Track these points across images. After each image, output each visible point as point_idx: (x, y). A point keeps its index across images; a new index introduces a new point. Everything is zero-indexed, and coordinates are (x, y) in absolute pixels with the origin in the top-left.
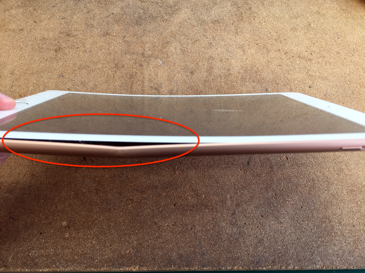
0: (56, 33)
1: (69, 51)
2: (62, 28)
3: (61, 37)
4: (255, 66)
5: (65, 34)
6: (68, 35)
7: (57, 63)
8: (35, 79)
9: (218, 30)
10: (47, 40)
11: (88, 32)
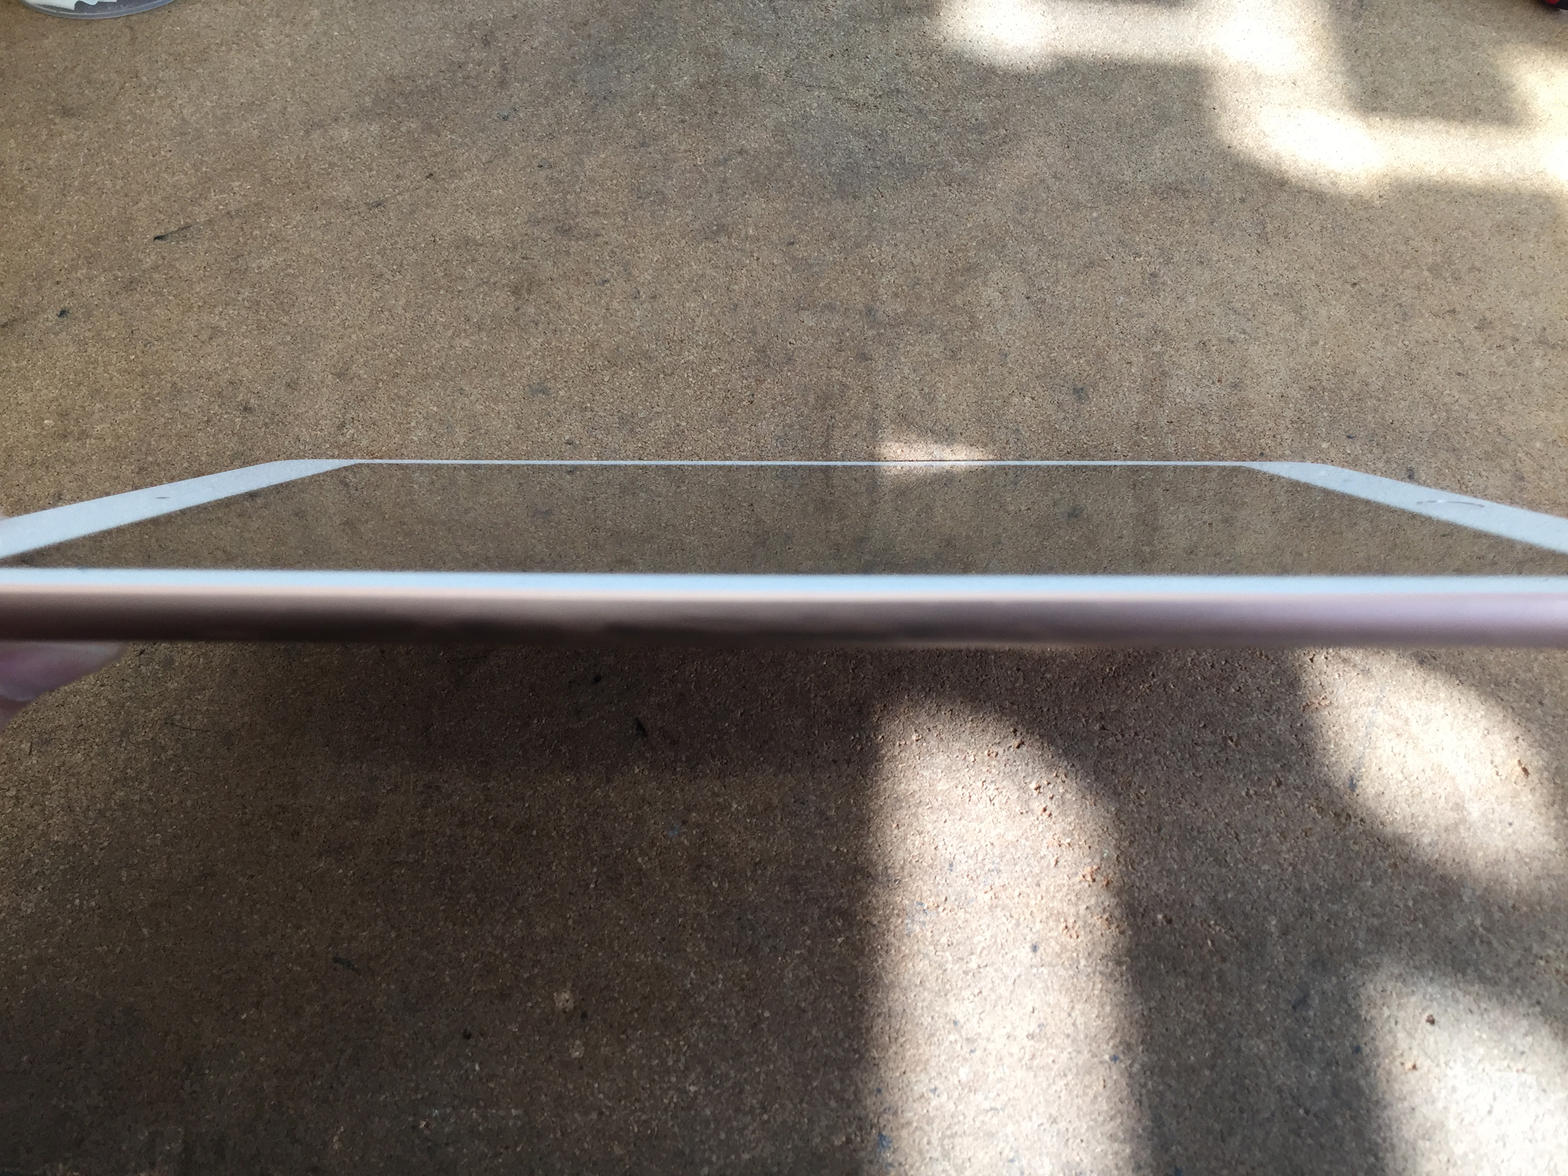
0: (514, 223)
1: (568, 293)
2: (540, 204)
3: (535, 240)
4: (1354, 373)
5: (552, 225)
6: (566, 232)
7: (521, 337)
8: (435, 399)
9: (1180, 224)
10: (481, 249)
11: (645, 221)
